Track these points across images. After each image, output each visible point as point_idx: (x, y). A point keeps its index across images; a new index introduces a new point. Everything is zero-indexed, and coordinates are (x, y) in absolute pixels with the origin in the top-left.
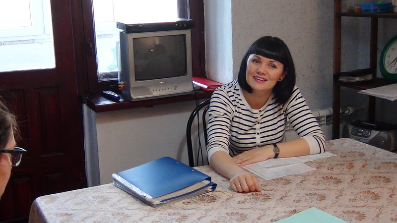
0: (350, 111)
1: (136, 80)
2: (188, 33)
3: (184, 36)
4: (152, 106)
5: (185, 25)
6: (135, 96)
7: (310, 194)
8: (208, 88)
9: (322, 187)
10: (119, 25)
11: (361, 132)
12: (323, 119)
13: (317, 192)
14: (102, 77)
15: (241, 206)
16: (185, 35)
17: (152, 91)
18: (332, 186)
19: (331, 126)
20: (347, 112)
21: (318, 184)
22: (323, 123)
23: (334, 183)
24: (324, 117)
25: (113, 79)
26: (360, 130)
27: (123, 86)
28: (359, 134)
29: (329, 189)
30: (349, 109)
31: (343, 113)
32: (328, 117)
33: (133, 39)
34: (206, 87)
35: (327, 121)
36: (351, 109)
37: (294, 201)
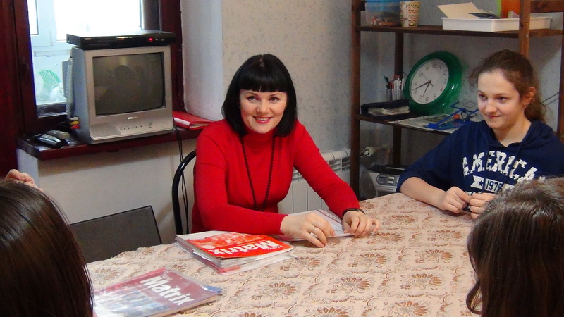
0: (369, 151)
1: (98, 114)
2: (166, 51)
3: (161, 54)
4: (117, 151)
5: (162, 40)
6: (97, 137)
7: (347, 279)
8: (191, 125)
9: (360, 268)
10: (71, 39)
11: (392, 180)
12: (338, 163)
13: (356, 276)
14: (42, 111)
15: (255, 302)
16: (163, 53)
17: (119, 129)
18: (374, 267)
19: (348, 171)
20: (367, 153)
21: (355, 265)
22: (338, 168)
23: (376, 262)
24: (339, 160)
25: (59, 114)
26: (390, 178)
27: (77, 123)
28: (389, 182)
29: (372, 272)
30: (368, 150)
31: (363, 155)
32: (344, 160)
33: (94, 58)
34: (187, 123)
35: (343, 165)
36: (370, 150)
37: (328, 291)
